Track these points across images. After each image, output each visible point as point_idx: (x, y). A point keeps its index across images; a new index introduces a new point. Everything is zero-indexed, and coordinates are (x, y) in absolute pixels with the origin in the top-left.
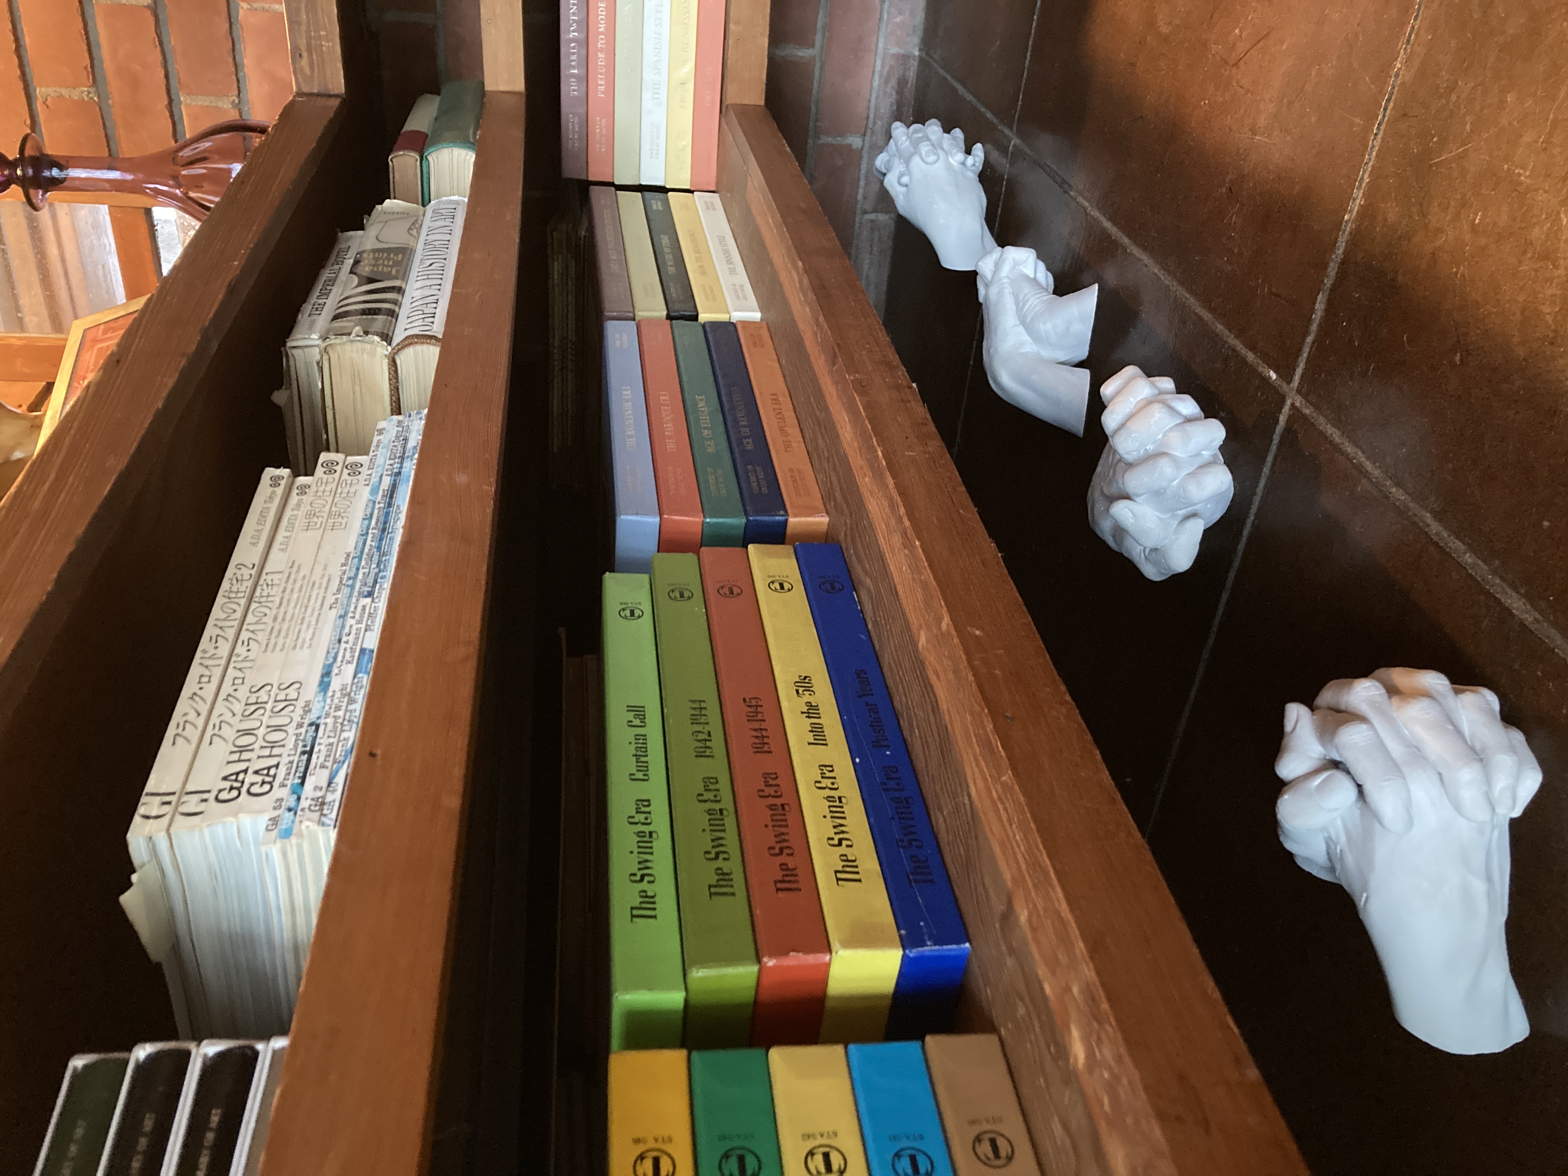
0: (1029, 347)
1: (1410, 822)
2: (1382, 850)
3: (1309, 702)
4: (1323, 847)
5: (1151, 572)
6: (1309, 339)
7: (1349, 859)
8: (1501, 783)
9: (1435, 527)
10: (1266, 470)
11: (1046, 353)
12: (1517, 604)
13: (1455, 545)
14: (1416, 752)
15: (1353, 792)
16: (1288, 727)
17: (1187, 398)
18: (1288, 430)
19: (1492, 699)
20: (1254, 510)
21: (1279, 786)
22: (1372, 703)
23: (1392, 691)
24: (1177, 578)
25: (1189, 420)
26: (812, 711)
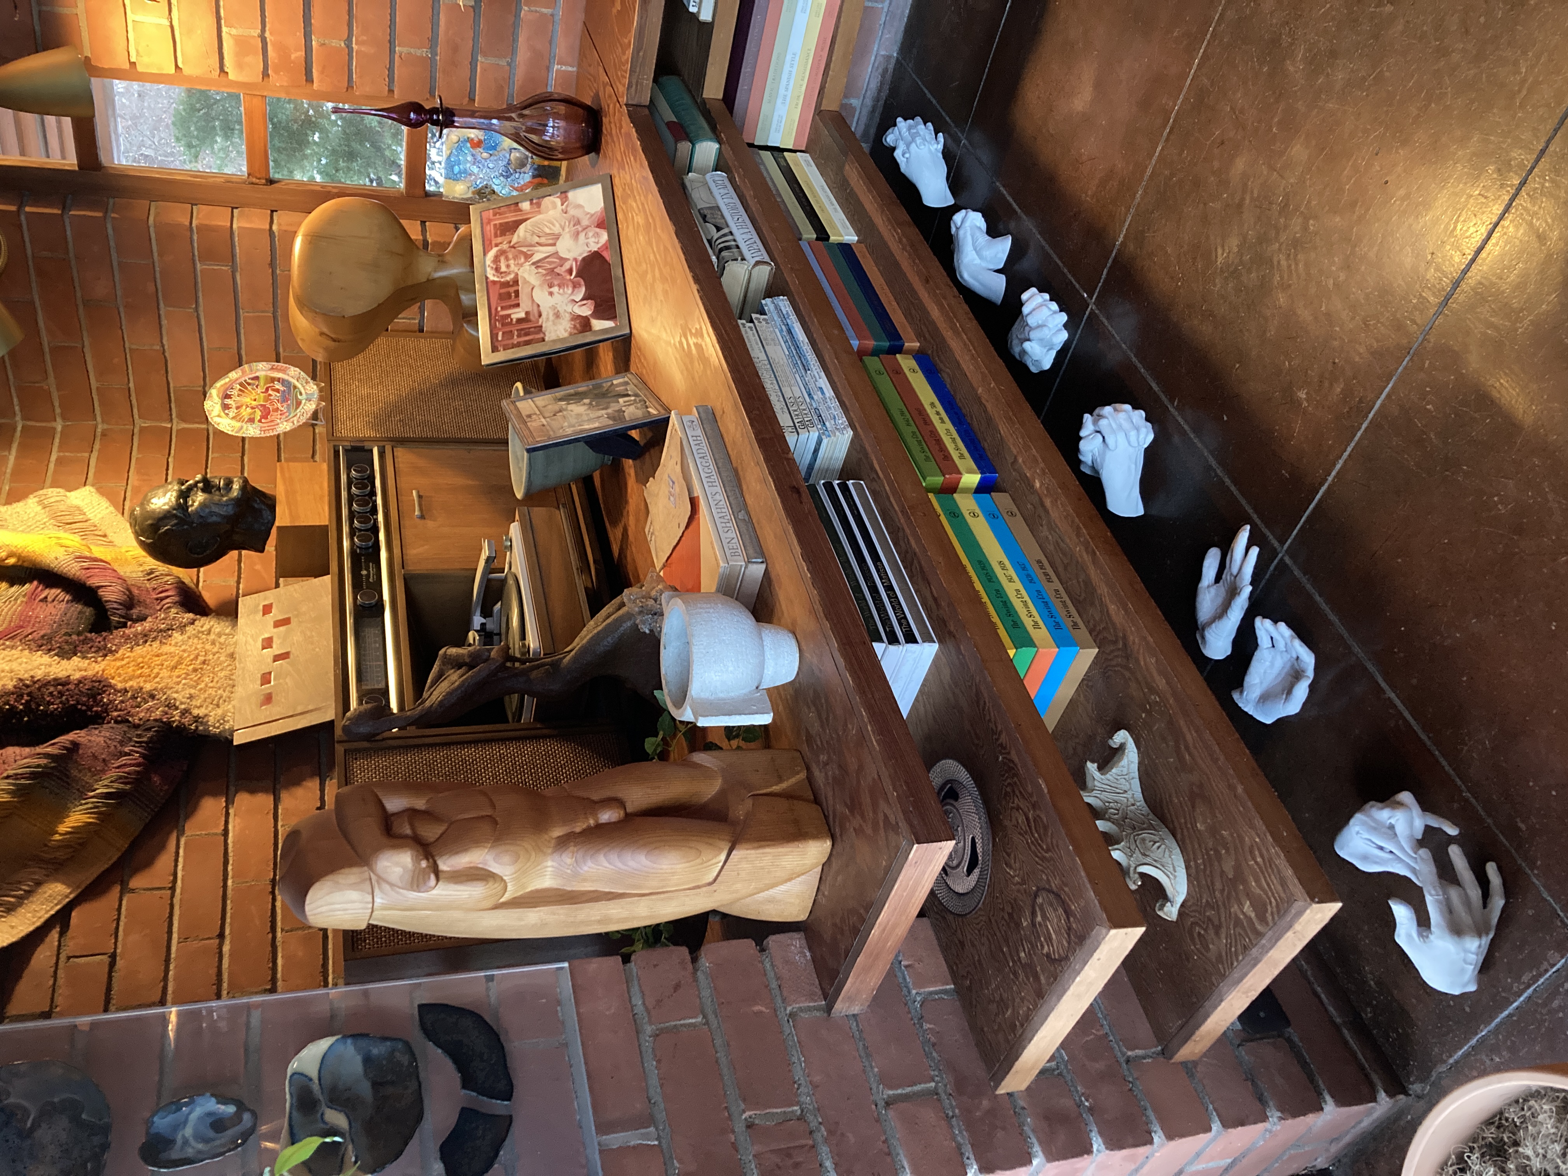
0: (978, 261)
1: (1116, 447)
2: (1109, 455)
3: (1091, 414)
4: (1091, 458)
5: (1034, 370)
6: (1100, 284)
7: (1098, 460)
8: (1142, 436)
9: (1134, 359)
10: (1079, 332)
11: (984, 264)
12: (1154, 385)
13: (1139, 365)
14: (1120, 426)
15: (1101, 439)
16: (1084, 421)
17: (1054, 303)
18: (1089, 317)
19: (1143, 413)
20: (1073, 346)
21: (1080, 438)
22: (1109, 413)
23: (1115, 410)
24: (1043, 372)
25: (1055, 312)
26: (938, 413)
